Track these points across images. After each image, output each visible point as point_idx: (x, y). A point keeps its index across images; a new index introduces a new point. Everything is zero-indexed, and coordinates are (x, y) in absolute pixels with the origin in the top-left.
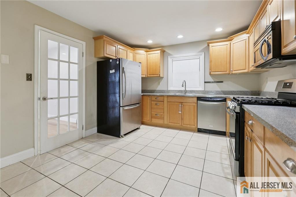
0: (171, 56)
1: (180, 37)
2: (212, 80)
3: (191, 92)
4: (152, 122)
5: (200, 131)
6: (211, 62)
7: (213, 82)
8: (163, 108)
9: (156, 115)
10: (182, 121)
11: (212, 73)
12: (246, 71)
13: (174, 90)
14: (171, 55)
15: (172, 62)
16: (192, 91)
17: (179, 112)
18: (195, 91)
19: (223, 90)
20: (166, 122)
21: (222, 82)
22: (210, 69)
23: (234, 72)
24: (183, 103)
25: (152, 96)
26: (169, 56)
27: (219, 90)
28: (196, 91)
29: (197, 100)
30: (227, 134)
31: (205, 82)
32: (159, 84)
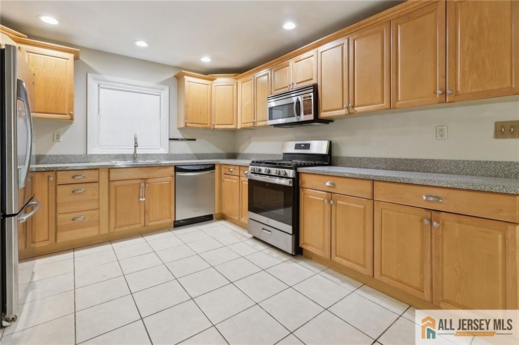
0: (97, 76)
1: (142, 44)
2: (180, 136)
3: (145, 156)
4: (59, 241)
5: (178, 225)
6: (186, 106)
7: (182, 140)
8: (97, 197)
9: (73, 220)
10: (147, 216)
11: (188, 125)
12: (233, 127)
13: (104, 155)
14: (95, 72)
15: (99, 90)
16: (147, 155)
17: (141, 199)
18: (152, 154)
19: (196, 153)
20: (104, 230)
21: (195, 140)
22: (186, 118)
23: (216, 127)
24: (147, 179)
25: (59, 171)
26: (88, 74)
27: (191, 152)
28: (155, 154)
29: (175, 171)
30: (214, 216)
31: (170, 139)
32: (58, 138)
